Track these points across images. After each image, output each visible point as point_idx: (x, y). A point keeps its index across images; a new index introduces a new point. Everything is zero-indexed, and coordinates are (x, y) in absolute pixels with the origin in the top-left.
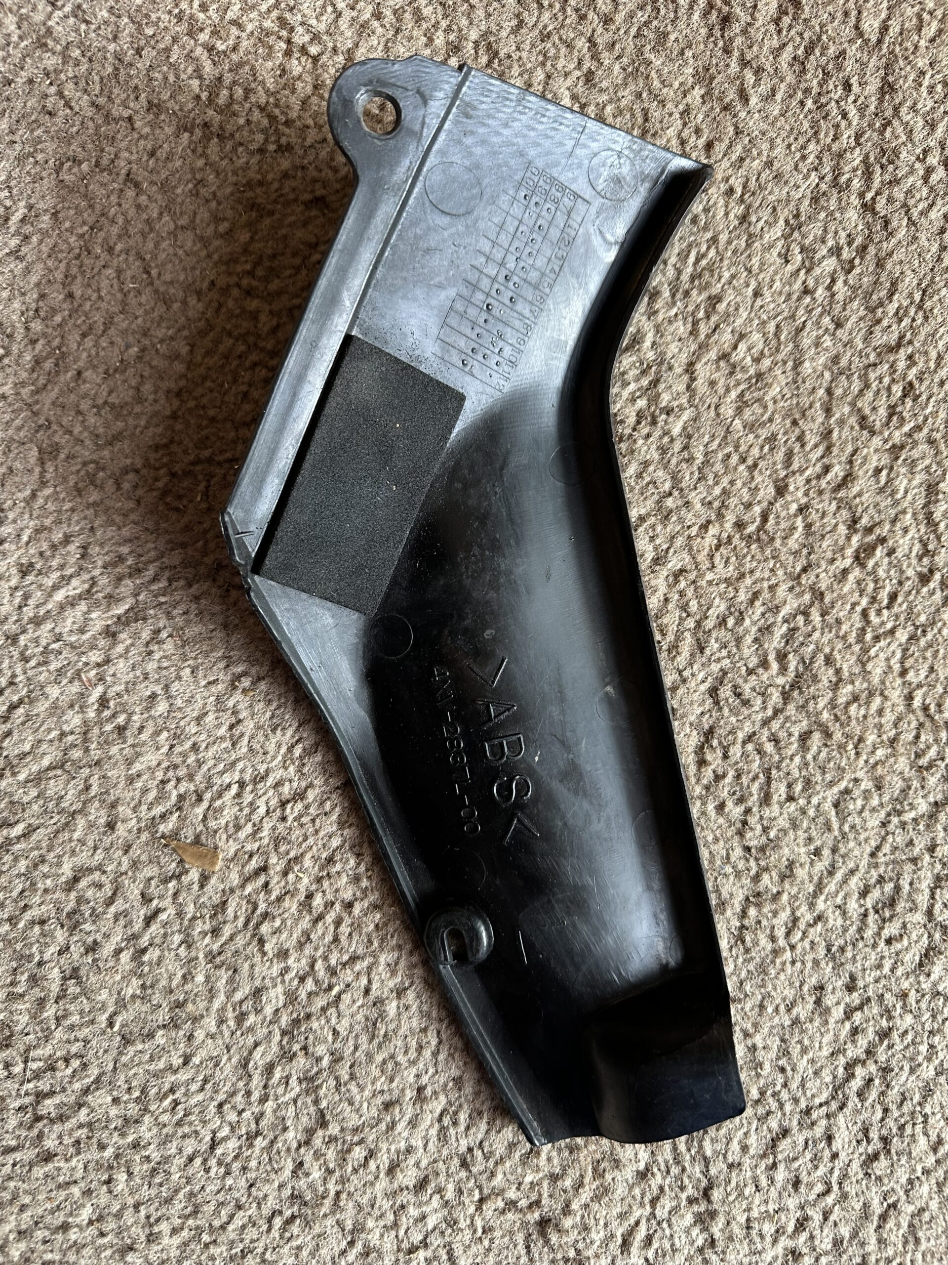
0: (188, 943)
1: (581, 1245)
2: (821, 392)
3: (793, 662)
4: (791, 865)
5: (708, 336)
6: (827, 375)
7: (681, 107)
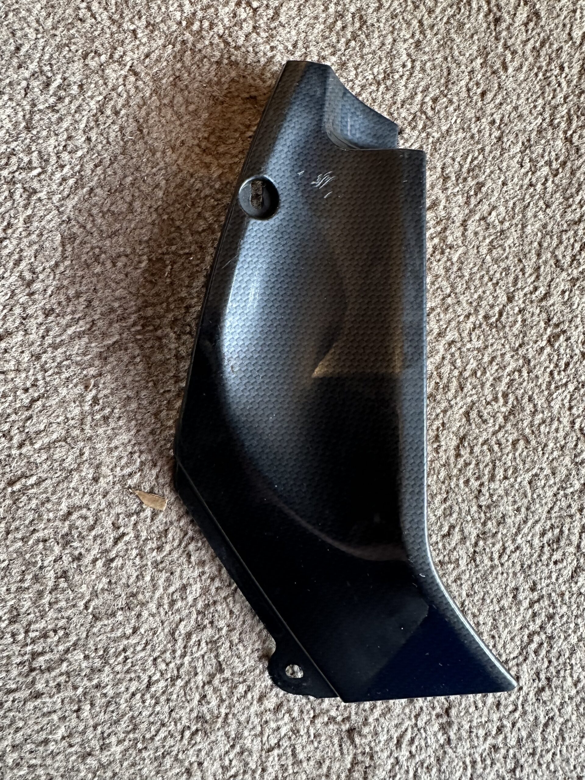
0: (141, 554)
1: (373, 744)
2: (536, 244)
3: (511, 398)
4: (504, 517)
5: (475, 206)
6: (539, 234)
7: (469, 69)
